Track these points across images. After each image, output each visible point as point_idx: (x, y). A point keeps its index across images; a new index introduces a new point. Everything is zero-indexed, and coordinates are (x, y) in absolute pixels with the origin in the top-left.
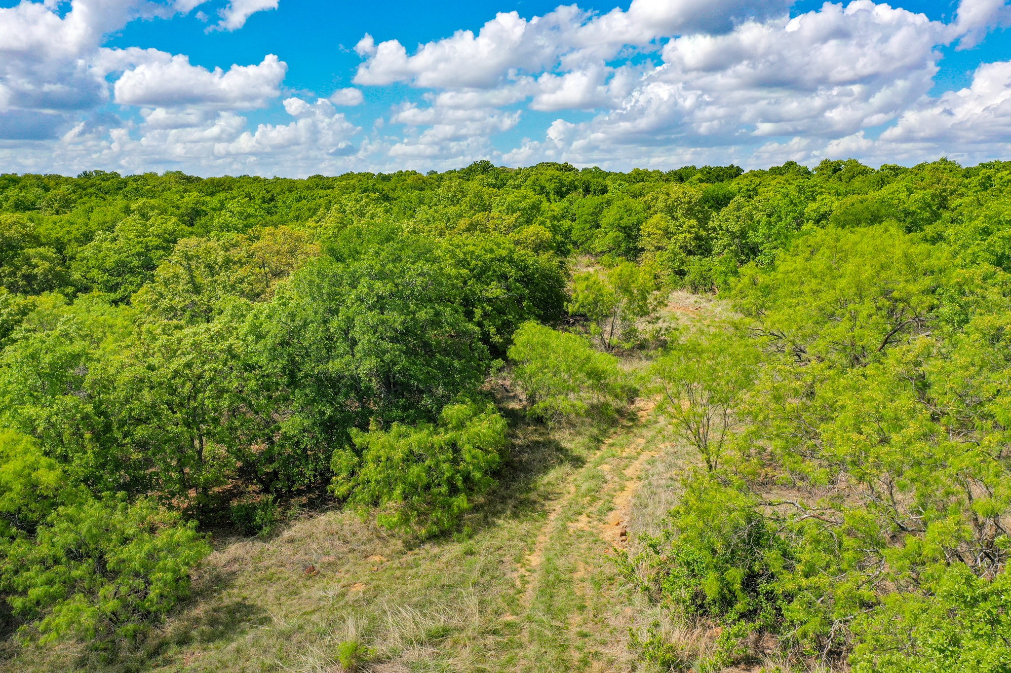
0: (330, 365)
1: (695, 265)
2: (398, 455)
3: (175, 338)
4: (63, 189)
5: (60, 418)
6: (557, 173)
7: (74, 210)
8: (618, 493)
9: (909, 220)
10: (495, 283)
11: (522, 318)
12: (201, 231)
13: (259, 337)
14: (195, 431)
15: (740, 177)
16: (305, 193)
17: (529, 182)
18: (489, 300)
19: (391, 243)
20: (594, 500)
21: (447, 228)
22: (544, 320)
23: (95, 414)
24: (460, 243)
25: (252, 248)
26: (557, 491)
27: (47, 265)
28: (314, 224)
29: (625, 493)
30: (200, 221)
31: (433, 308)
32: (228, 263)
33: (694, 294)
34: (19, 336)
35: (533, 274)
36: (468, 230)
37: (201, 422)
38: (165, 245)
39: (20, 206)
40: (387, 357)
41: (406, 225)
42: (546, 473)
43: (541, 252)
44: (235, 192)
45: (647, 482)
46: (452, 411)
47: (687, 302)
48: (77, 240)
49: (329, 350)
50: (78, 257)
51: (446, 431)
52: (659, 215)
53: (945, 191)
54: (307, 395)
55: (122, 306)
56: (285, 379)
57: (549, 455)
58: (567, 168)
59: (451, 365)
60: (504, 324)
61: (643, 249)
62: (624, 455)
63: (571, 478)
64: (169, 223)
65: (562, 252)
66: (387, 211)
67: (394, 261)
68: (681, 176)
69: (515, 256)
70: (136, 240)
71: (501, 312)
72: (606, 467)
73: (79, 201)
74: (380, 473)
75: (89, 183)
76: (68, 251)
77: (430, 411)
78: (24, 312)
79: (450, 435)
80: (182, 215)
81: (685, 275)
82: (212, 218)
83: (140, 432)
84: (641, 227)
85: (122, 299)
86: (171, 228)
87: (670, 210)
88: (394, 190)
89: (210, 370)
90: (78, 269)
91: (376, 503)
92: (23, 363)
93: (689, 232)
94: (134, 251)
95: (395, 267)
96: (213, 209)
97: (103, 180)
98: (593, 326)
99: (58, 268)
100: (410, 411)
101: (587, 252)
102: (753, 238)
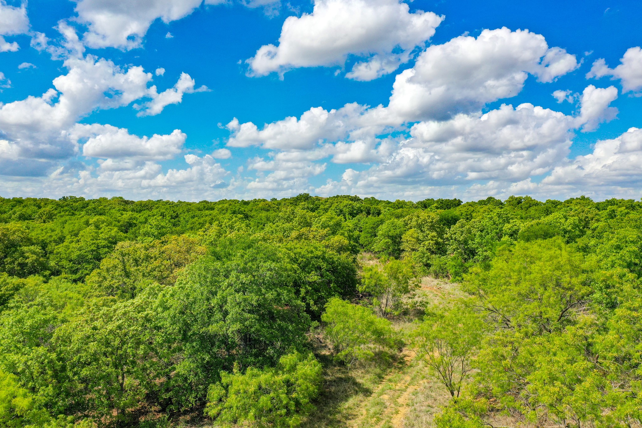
0: (210, 328)
1: (436, 260)
2: (252, 389)
3: (112, 309)
4: (49, 208)
5: (34, 362)
6: (351, 202)
7: (55, 220)
8: (395, 415)
9: (567, 235)
10: (313, 272)
11: (330, 295)
12: (132, 236)
13: (166, 308)
14: (120, 370)
15: (460, 206)
16: (198, 213)
17: (333, 208)
18: (310, 283)
19: (251, 249)
20: (379, 420)
21: (284, 236)
22: (344, 296)
23: (57, 360)
24: (292, 247)
25: (163, 248)
26: (354, 413)
27: (35, 257)
28: (202, 233)
29: (399, 416)
30: (131, 230)
31: (276, 291)
32: (148, 258)
33: (436, 278)
34: (12, 305)
35: (337, 266)
36: (297, 238)
37: (124, 364)
38: (109, 245)
39: (23, 218)
40: (247, 323)
41: (259, 235)
42: (346, 401)
43: (342, 252)
44: (155, 211)
45: (413, 408)
46: (286, 360)
47: (432, 283)
48: (55, 241)
49: (209, 318)
50: (55, 252)
51: (283, 373)
52: (413, 229)
53: (587, 217)
54: (193, 347)
55: (80, 284)
56: (180, 337)
57: (349, 388)
58: (356, 199)
59: (287, 328)
60: (319, 298)
61: (403, 250)
62: (397, 388)
63: (363, 404)
64: (112, 231)
65: (354, 251)
66: (247, 226)
67: (252, 261)
68: (425, 205)
69: (326, 256)
70: (92, 242)
71: (317, 290)
72: (386, 397)
73: (59, 214)
74: (239, 401)
75: (65, 204)
76: (49, 248)
77: (272, 358)
78: (17, 289)
79: (286, 376)
80: (121, 226)
81: (430, 266)
82: (139, 228)
83: (85, 372)
84: (402, 237)
85: (79, 279)
86: (113, 234)
87: (420, 227)
88: (251, 211)
89: (133, 330)
90: (54, 259)
91: (235, 422)
92: (13, 325)
93: (432, 240)
94: (90, 249)
95: (253, 265)
96: (140, 222)
97: (75, 202)
98: (375, 300)
99: (41, 259)
100: (260, 358)
101: (369, 251)
102: (472, 245)
